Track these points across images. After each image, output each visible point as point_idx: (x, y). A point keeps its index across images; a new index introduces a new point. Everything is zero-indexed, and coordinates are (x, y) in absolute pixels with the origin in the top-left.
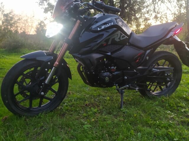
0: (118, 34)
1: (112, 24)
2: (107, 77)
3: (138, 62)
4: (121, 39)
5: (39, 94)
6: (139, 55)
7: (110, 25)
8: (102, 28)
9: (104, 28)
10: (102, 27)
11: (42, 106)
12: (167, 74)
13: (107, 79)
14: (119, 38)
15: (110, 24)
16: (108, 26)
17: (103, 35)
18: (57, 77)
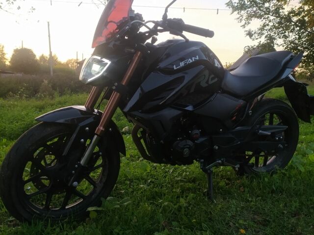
0: (205, 76)
1: (197, 58)
2: (185, 148)
3: (235, 119)
4: (210, 82)
5: (69, 185)
6: (237, 108)
7: (193, 60)
8: (181, 66)
9: (183, 65)
10: (181, 63)
11: (66, 208)
12: (279, 138)
13: (186, 151)
14: (207, 82)
15: (193, 58)
16: (191, 61)
17: (183, 77)
18: (101, 153)
